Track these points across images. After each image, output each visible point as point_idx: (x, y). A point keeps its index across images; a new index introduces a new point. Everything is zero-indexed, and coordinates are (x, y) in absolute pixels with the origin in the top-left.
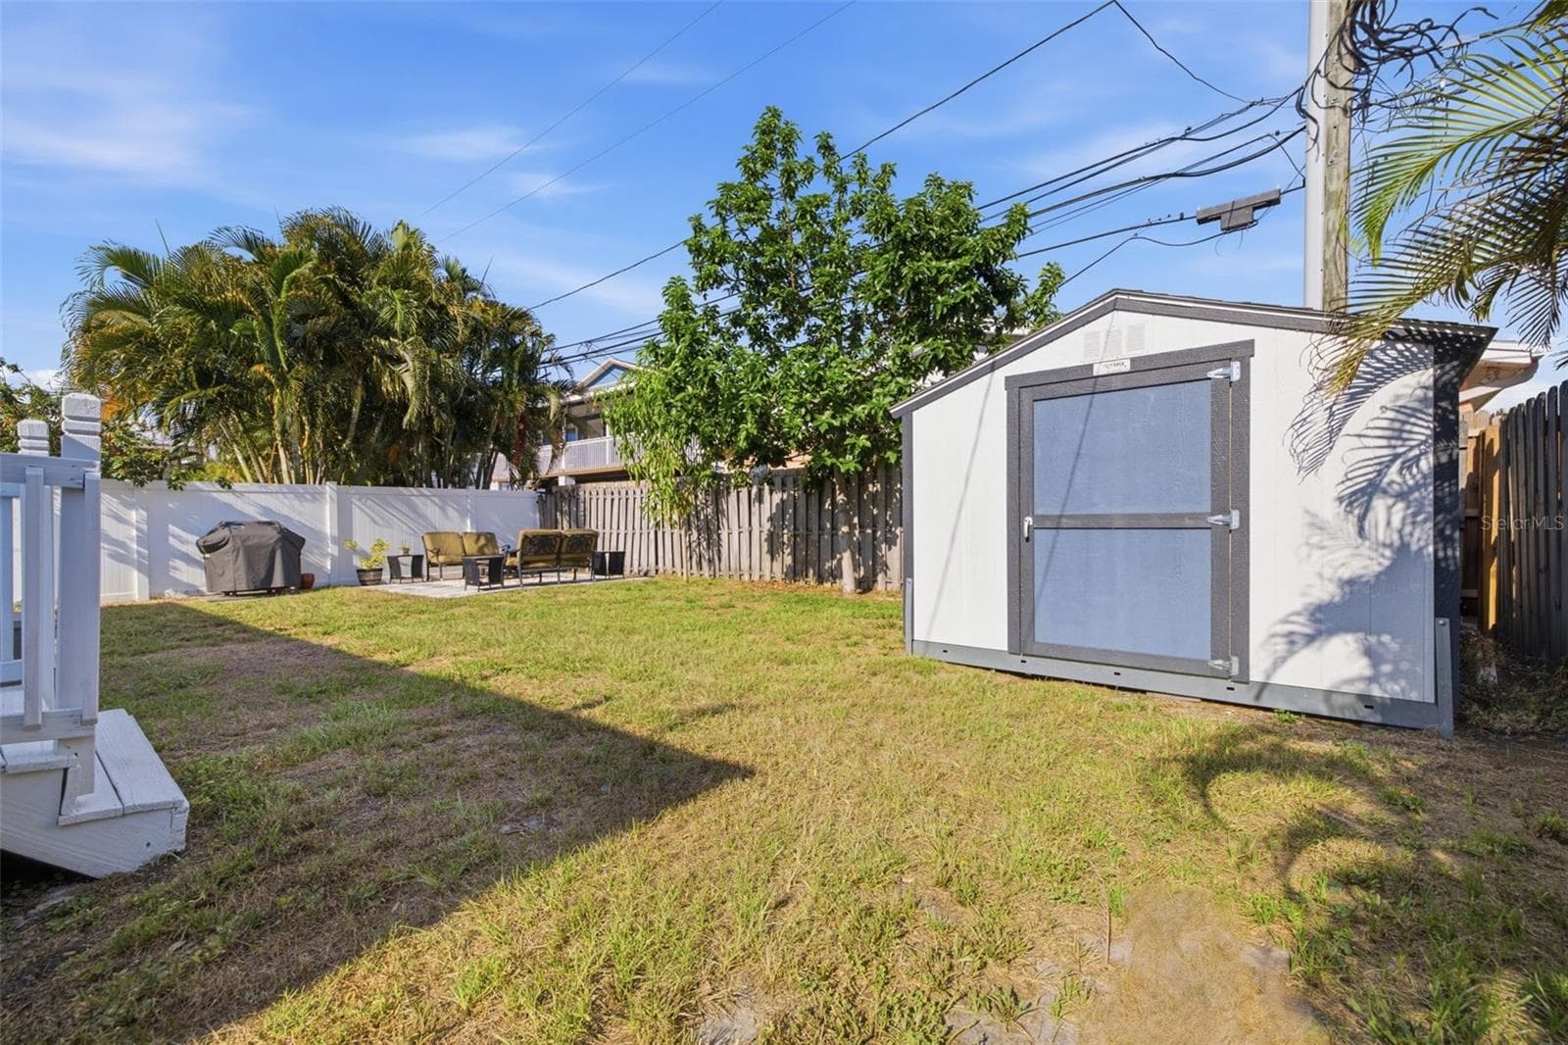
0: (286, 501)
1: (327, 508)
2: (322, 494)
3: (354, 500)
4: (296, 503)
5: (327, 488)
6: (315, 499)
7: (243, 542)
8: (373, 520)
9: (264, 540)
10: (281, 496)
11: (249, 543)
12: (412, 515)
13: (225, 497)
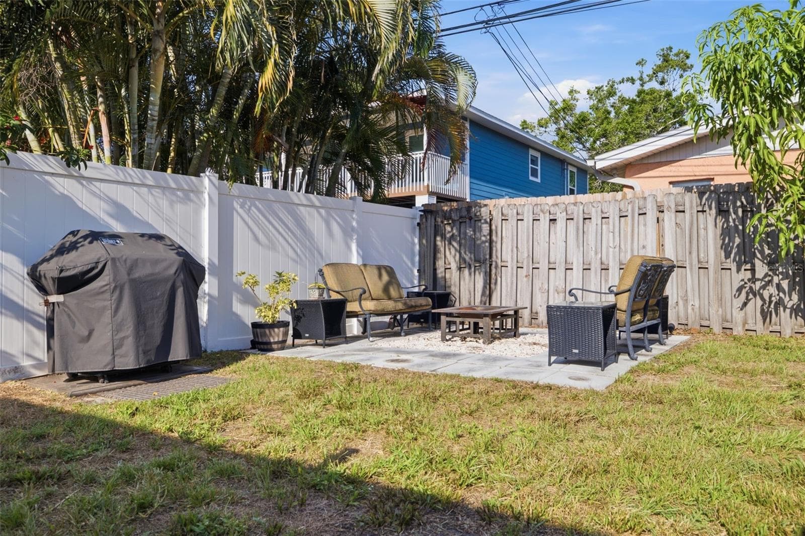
0: (151, 199)
1: (205, 213)
2: (198, 192)
3: (235, 204)
4: (164, 203)
5: (206, 181)
6: (187, 199)
7: (130, 271)
8: (256, 239)
9: (158, 269)
10: (144, 190)
11: (138, 274)
12: (298, 232)
13: (65, 186)
